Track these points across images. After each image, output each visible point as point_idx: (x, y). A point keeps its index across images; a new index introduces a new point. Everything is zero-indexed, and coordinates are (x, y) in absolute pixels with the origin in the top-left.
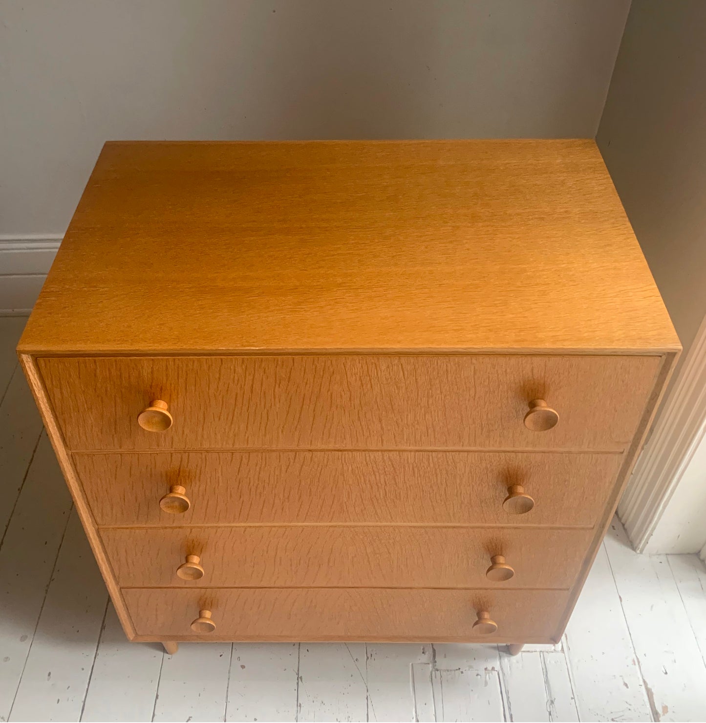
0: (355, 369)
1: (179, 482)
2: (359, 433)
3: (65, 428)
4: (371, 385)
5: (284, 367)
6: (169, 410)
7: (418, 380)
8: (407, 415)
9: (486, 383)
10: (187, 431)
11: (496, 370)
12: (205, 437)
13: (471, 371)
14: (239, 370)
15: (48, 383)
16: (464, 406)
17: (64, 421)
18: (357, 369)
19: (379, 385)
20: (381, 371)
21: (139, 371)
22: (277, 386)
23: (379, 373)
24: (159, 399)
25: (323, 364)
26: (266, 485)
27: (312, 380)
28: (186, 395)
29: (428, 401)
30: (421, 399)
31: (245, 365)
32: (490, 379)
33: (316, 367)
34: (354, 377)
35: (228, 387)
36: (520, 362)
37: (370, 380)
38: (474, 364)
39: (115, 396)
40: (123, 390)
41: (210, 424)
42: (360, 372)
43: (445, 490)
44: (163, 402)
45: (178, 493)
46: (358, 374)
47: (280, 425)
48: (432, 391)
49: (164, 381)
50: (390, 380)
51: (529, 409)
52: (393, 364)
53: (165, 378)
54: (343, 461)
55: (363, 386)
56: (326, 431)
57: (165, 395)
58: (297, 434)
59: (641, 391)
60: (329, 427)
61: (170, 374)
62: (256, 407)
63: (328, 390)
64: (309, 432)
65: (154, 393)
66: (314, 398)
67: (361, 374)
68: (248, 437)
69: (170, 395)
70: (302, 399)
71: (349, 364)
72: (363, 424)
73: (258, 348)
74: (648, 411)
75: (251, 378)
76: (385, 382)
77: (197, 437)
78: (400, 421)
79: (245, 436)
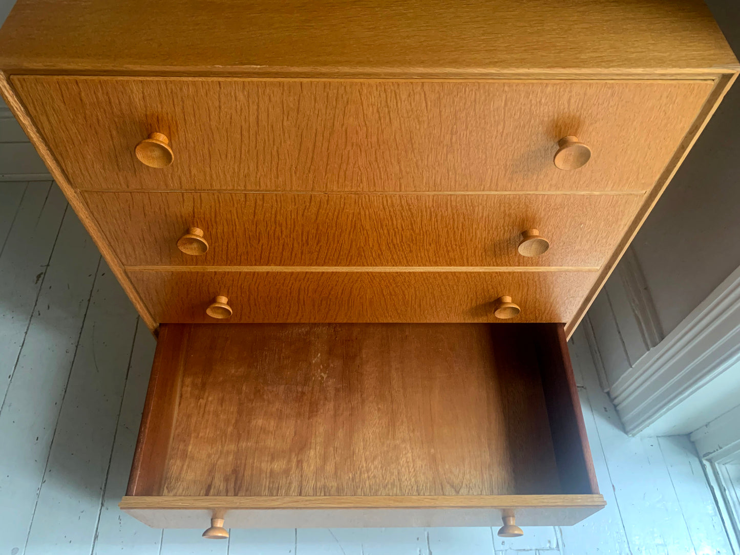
0: (372, 99)
1: (196, 224)
2: (377, 176)
3: (64, 162)
4: (390, 119)
5: (292, 94)
6: (171, 145)
7: (443, 113)
8: (428, 156)
9: (517, 117)
10: (194, 171)
11: (529, 100)
12: (214, 176)
13: (502, 101)
14: (241, 97)
15: (31, 108)
16: (490, 144)
17: (61, 155)
18: (374, 97)
19: (398, 119)
20: (401, 101)
21: (130, 96)
22: (285, 118)
23: (399, 104)
24: (157, 132)
25: (335, 91)
26: (284, 229)
27: (324, 111)
28: (186, 128)
29: (451, 140)
30: (444, 137)
31: (247, 90)
32: (522, 111)
33: (328, 94)
34: (371, 108)
35: (231, 118)
36: (558, 90)
37: (389, 112)
38: (505, 91)
39: (109, 127)
40: (116, 120)
41: (217, 162)
42: (378, 102)
43: (461, 235)
44: (162, 135)
45: (195, 235)
46: (375, 105)
47: (292, 166)
48: (457, 127)
49: (160, 110)
50: (411, 112)
51: (558, 148)
52: (415, 92)
53: (159, 106)
54: (360, 205)
55: (380, 120)
56: (342, 173)
57: (163, 126)
58: (311, 175)
59: (682, 124)
60: (345, 169)
61: (165, 101)
62: (265, 143)
63: (343, 125)
64: (324, 175)
65: (151, 125)
66: (327, 134)
67: (379, 105)
68: (260, 179)
69: (169, 128)
70: (314, 135)
71: (365, 91)
72: (380, 166)
73: (259, 67)
74: (683, 147)
75: (256, 107)
76: (405, 115)
77: (206, 177)
78: (420, 162)
79: (256, 177)
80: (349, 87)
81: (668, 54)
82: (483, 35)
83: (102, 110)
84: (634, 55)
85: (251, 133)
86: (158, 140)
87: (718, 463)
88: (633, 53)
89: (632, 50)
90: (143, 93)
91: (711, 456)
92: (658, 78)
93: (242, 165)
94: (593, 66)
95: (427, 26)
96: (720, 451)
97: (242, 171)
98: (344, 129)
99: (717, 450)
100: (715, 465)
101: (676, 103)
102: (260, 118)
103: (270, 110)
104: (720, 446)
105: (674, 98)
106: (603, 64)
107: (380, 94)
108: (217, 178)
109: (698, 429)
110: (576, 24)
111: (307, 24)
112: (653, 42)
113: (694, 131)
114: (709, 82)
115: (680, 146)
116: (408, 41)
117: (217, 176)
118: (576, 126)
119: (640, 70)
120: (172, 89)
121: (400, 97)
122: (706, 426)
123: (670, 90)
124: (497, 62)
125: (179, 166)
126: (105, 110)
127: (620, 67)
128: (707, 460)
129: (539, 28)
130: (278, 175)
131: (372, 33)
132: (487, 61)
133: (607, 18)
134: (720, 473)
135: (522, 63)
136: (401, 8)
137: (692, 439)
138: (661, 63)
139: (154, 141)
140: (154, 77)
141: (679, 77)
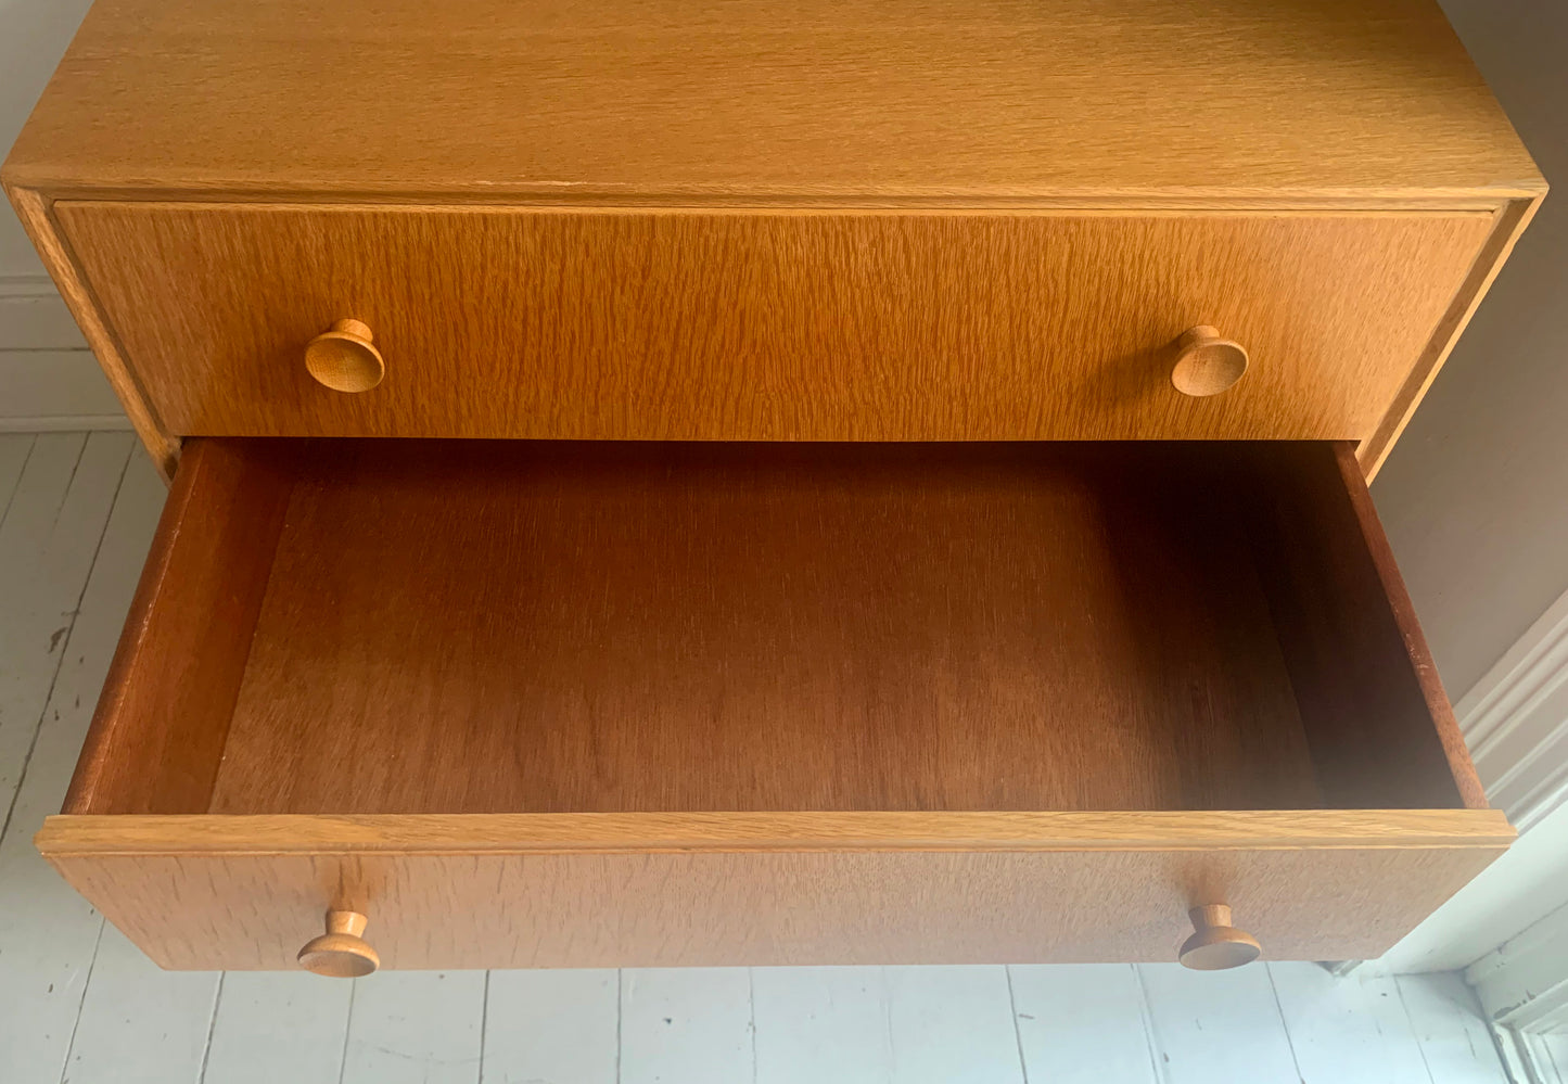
0: (796, 250)
2: (803, 410)
4: (833, 290)
6: (375, 343)
7: (941, 280)
10: (422, 400)
11: (1118, 252)
12: (464, 411)
13: (1063, 254)
14: (528, 245)
18: (802, 247)
19: (849, 291)
20: (856, 254)
21: (298, 244)
22: (618, 290)
23: (852, 261)
24: (350, 318)
27: (697, 275)
29: (958, 334)
32: (1105, 275)
34: (794, 271)
35: (505, 289)
37: (831, 277)
39: (251, 309)
40: (267, 293)
41: (472, 381)
42: (808, 258)
44: (360, 323)
46: (803, 263)
47: (627, 388)
48: (969, 308)
49: (358, 273)
50: (876, 278)
53: (358, 264)
55: (813, 294)
56: (731, 402)
57: (362, 306)
58: (666, 408)
59: (1431, 300)
60: (736, 395)
61: (370, 254)
62: (573, 341)
63: (735, 304)
64: (693, 407)
65: (337, 303)
66: (702, 321)
67: (812, 263)
68: (559, 416)
69: (376, 308)
70: (675, 325)
71: (783, 234)
72: (811, 388)
73: (568, 184)
74: (1433, 349)
75: (557, 267)
76: (865, 283)
77: (446, 413)
78: (892, 382)
79: (551, 412)
80: (750, 226)
81: (1399, 159)
82: (1022, 120)
83: (239, 274)
84: (1329, 162)
85: (545, 321)
86: (353, 335)
87: (1528, 1032)
88: (1328, 157)
89: (1326, 151)
90: (326, 236)
91: (1510, 1015)
92: (1381, 207)
93: (522, 388)
94: (1248, 184)
95: (908, 104)
96: (1530, 1003)
97: (523, 400)
98: (737, 311)
99: (1525, 1002)
100: (1520, 1035)
101: (1417, 257)
102: (565, 288)
103: (588, 271)
104: (1531, 993)
105: (1413, 249)
106: (1269, 178)
107: (813, 241)
108: (470, 416)
109: (1480, 959)
110: (1211, 100)
111: (664, 100)
112: (1368, 136)
113: (1455, 315)
114: (1483, 215)
115: (1427, 347)
116: (871, 133)
117: (469, 410)
118: (1215, 306)
119: (1342, 192)
120: (385, 229)
121: (854, 248)
122: (1500, 949)
123: (1404, 230)
124: (1051, 175)
125: (392, 389)
126: (244, 275)
127: (1302, 185)
128: (1503, 1025)
129: (1135, 107)
130: (597, 406)
131: (797, 117)
132: (1034, 172)
133: (1275, 88)
134: (1531, 1052)
135: (1104, 175)
136: (854, 67)
137: (1471, 980)
138: (1386, 176)
139: (346, 337)
140: (352, 206)
141: (1421, 205)
